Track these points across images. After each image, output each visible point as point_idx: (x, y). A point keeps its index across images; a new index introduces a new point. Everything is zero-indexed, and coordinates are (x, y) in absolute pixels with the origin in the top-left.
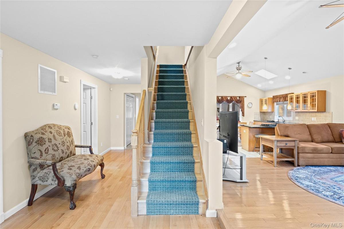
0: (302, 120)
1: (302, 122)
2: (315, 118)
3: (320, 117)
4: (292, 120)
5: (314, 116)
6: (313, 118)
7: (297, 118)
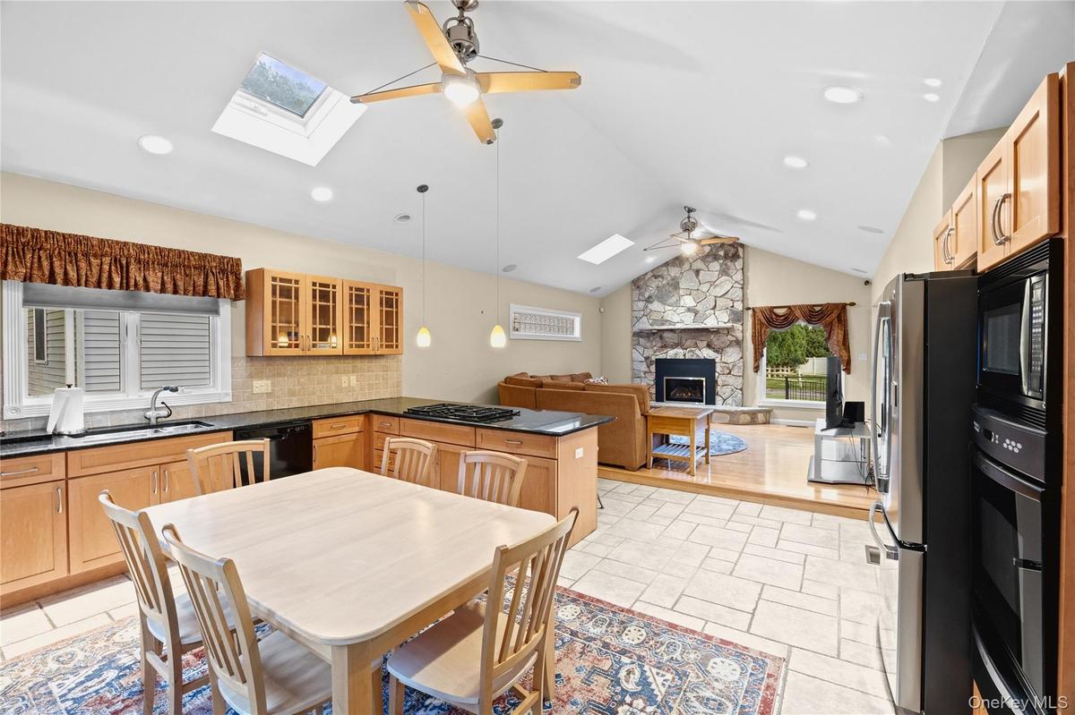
0: (292, 393)
1: (294, 398)
2: (353, 378)
3: (370, 373)
4: (229, 399)
5: (346, 372)
6: (344, 378)
7: (261, 385)
